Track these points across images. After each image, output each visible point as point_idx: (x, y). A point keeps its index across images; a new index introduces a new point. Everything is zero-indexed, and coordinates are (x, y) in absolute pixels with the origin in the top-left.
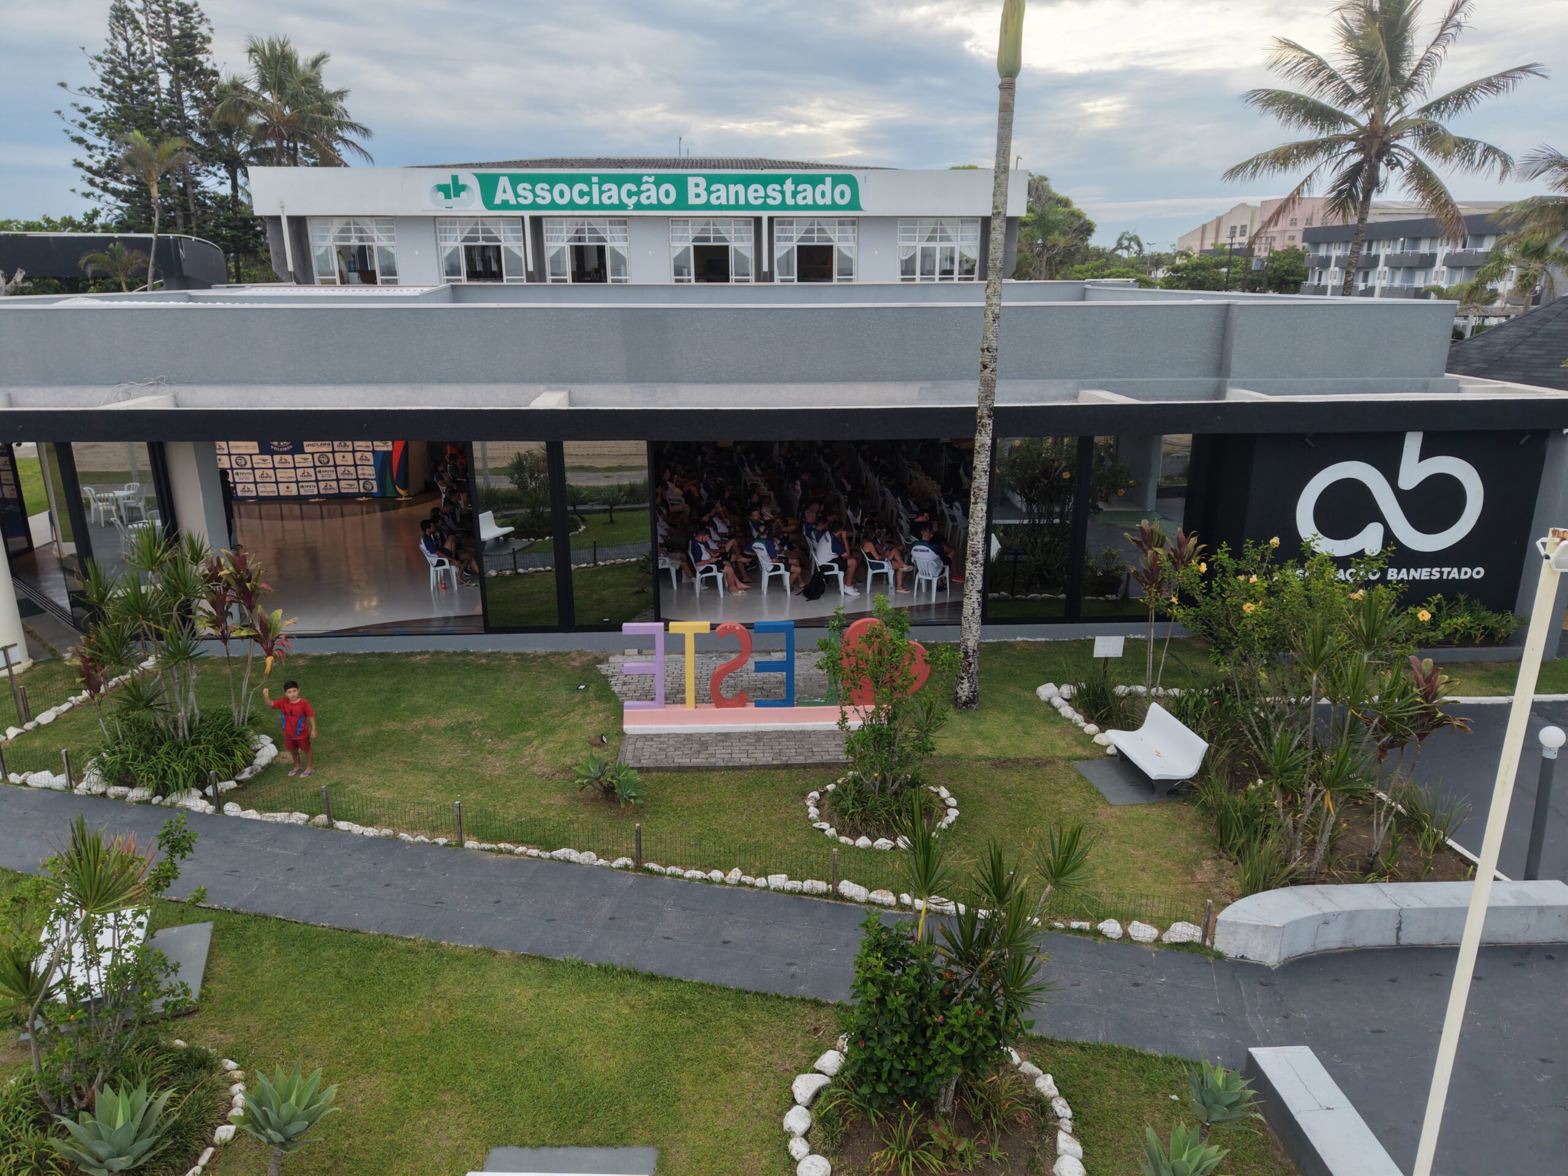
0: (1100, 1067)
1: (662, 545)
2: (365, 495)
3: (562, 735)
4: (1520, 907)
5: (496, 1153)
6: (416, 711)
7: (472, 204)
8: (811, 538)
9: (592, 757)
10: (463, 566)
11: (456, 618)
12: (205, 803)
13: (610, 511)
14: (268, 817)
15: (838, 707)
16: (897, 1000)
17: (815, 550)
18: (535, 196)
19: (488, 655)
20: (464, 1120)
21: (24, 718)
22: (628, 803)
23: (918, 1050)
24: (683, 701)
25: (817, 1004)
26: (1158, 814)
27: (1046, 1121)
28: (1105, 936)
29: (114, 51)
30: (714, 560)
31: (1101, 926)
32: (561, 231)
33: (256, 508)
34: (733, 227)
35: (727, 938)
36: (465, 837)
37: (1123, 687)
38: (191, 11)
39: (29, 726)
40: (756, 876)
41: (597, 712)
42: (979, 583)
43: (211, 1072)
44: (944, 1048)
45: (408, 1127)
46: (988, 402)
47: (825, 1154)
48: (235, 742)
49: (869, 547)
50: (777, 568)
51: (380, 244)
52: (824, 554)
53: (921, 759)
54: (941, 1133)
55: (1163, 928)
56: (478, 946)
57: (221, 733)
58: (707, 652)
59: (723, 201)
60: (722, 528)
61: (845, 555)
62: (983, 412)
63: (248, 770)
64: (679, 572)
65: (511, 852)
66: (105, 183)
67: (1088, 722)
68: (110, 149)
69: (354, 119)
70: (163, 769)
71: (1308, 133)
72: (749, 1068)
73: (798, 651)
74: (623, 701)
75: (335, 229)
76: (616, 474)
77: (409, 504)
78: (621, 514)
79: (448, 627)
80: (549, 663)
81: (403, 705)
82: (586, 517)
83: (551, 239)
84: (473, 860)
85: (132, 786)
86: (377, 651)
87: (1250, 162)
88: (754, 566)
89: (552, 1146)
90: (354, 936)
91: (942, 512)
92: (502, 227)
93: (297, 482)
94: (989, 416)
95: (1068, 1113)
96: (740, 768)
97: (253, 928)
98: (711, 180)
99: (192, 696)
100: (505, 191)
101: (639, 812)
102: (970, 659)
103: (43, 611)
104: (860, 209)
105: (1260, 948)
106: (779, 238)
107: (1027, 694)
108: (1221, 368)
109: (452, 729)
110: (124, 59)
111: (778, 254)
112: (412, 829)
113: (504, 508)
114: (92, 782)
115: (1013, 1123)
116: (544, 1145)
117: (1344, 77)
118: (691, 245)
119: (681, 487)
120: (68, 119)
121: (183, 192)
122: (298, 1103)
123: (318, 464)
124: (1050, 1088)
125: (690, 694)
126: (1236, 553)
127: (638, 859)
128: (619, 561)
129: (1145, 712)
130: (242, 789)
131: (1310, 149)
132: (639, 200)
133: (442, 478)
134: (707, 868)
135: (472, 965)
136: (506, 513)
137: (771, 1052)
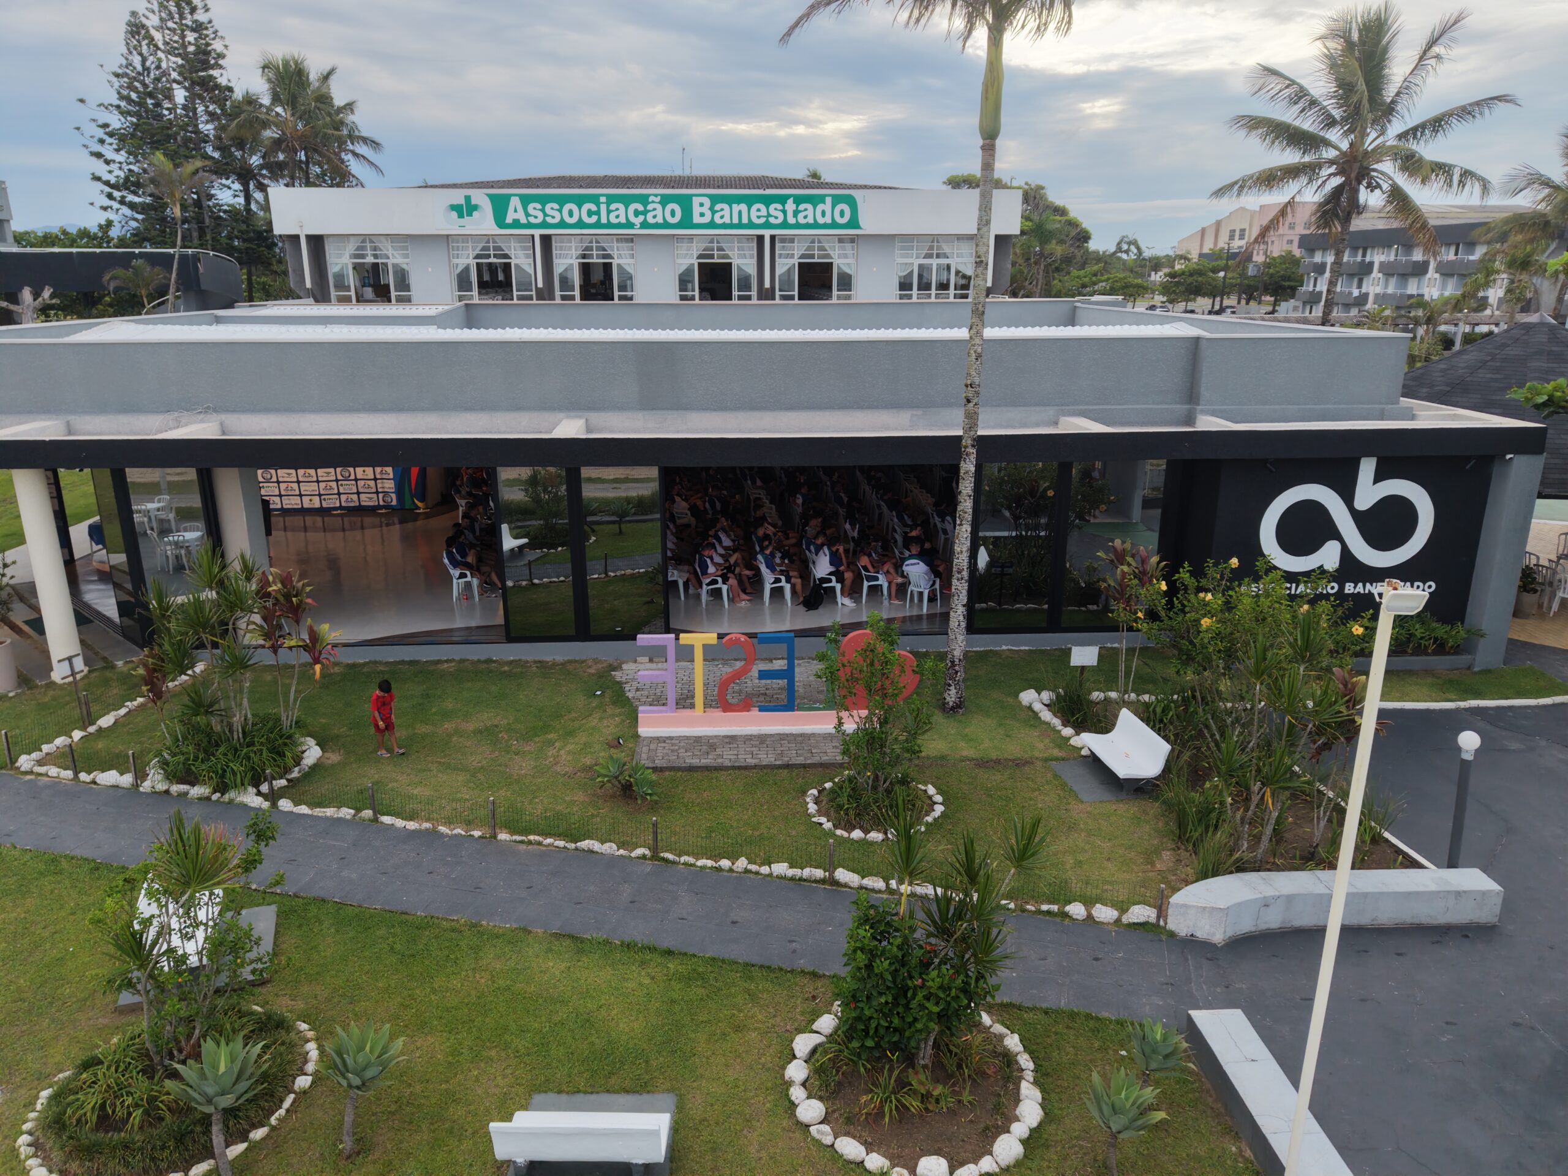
0: (1060, 1028)
1: (671, 558)
2: (384, 507)
3: (582, 738)
4: (1439, 892)
5: (538, 1098)
6: (447, 715)
7: (483, 223)
8: (810, 551)
9: (611, 757)
10: (484, 578)
11: (478, 627)
12: (260, 799)
13: (619, 523)
14: (318, 812)
15: (835, 712)
16: (882, 966)
17: (814, 563)
18: (546, 215)
19: (511, 663)
20: (509, 1071)
21: (87, 723)
22: (644, 799)
23: (901, 1010)
24: (692, 706)
25: (814, 975)
26: (1126, 810)
27: (1011, 1072)
28: (1070, 917)
29: (129, 65)
30: (720, 573)
31: (1068, 908)
32: (570, 248)
33: (281, 519)
34: (736, 245)
35: (735, 919)
36: (498, 831)
37: (1097, 693)
38: (206, 28)
39: (92, 729)
40: (762, 864)
41: (613, 716)
42: (963, 598)
43: (288, 1031)
44: (922, 1007)
45: (460, 1077)
46: (972, 433)
47: (821, 1099)
48: (285, 744)
49: (864, 561)
50: (778, 580)
51: (395, 261)
52: (822, 567)
53: (910, 760)
54: (919, 1080)
55: (1123, 910)
56: (515, 926)
57: (272, 736)
58: (713, 660)
59: (727, 220)
60: (727, 542)
61: (842, 568)
62: (967, 442)
63: (297, 769)
64: (686, 585)
65: (540, 843)
66: (123, 197)
67: (1064, 725)
68: (128, 164)
69: (364, 134)
70: (222, 769)
71: (1291, 157)
72: (756, 1029)
73: (799, 659)
74: (637, 707)
75: (351, 248)
76: (624, 486)
77: (427, 516)
78: (628, 525)
79: (471, 636)
80: (566, 669)
81: (434, 710)
82: (596, 527)
83: (560, 256)
84: (505, 850)
85: (193, 785)
86: (407, 659)
87: (1236, 183)
88: (757, 581)
89: (585, 1092)
90: (404, 917)
91: (935, 525)
92: (512, 244)
93: (320, 495)
94: (973, 446)
95: (1031, 1066)
96: (746, 768)
97: (313, 910)
98: (715, 200)
99: (245, 702)
100: (516, 211)
101: (654, 807)
102: (957, 668)
103: (92, 622)
104: (859, 227)
105: (1207, 927)
106: (780, 256)
107: (1010, 700)
108: (1191, 395)
109: (481, 732)
110: (139, 73)
111: (780, 270)
112: (449, 822)
113: (518, 520)
114: (155, 781)
115: (983, 1074)
116: (579, 1092)
117: (1325, 103)
118: (696, 262)
119: (686, 500)
120: (87, 134)
121: (198, 204)
122: (371, 1052)
123: (340, 477)
124: (1016, 1045)
125: (699, 699)
126: (1198, 572)
127: (655, 850)
128: (629, 572)
129: (1116, 717)
130: (293, 787)
131: (1292, 172)
132: (645, 219)
133: (459, 492)
134: (716, 858)
135: (509, 942)
136: (519, 524)
137: (775, 1016)
